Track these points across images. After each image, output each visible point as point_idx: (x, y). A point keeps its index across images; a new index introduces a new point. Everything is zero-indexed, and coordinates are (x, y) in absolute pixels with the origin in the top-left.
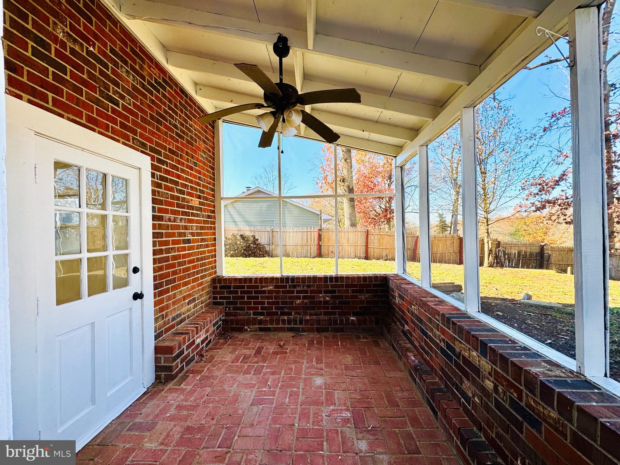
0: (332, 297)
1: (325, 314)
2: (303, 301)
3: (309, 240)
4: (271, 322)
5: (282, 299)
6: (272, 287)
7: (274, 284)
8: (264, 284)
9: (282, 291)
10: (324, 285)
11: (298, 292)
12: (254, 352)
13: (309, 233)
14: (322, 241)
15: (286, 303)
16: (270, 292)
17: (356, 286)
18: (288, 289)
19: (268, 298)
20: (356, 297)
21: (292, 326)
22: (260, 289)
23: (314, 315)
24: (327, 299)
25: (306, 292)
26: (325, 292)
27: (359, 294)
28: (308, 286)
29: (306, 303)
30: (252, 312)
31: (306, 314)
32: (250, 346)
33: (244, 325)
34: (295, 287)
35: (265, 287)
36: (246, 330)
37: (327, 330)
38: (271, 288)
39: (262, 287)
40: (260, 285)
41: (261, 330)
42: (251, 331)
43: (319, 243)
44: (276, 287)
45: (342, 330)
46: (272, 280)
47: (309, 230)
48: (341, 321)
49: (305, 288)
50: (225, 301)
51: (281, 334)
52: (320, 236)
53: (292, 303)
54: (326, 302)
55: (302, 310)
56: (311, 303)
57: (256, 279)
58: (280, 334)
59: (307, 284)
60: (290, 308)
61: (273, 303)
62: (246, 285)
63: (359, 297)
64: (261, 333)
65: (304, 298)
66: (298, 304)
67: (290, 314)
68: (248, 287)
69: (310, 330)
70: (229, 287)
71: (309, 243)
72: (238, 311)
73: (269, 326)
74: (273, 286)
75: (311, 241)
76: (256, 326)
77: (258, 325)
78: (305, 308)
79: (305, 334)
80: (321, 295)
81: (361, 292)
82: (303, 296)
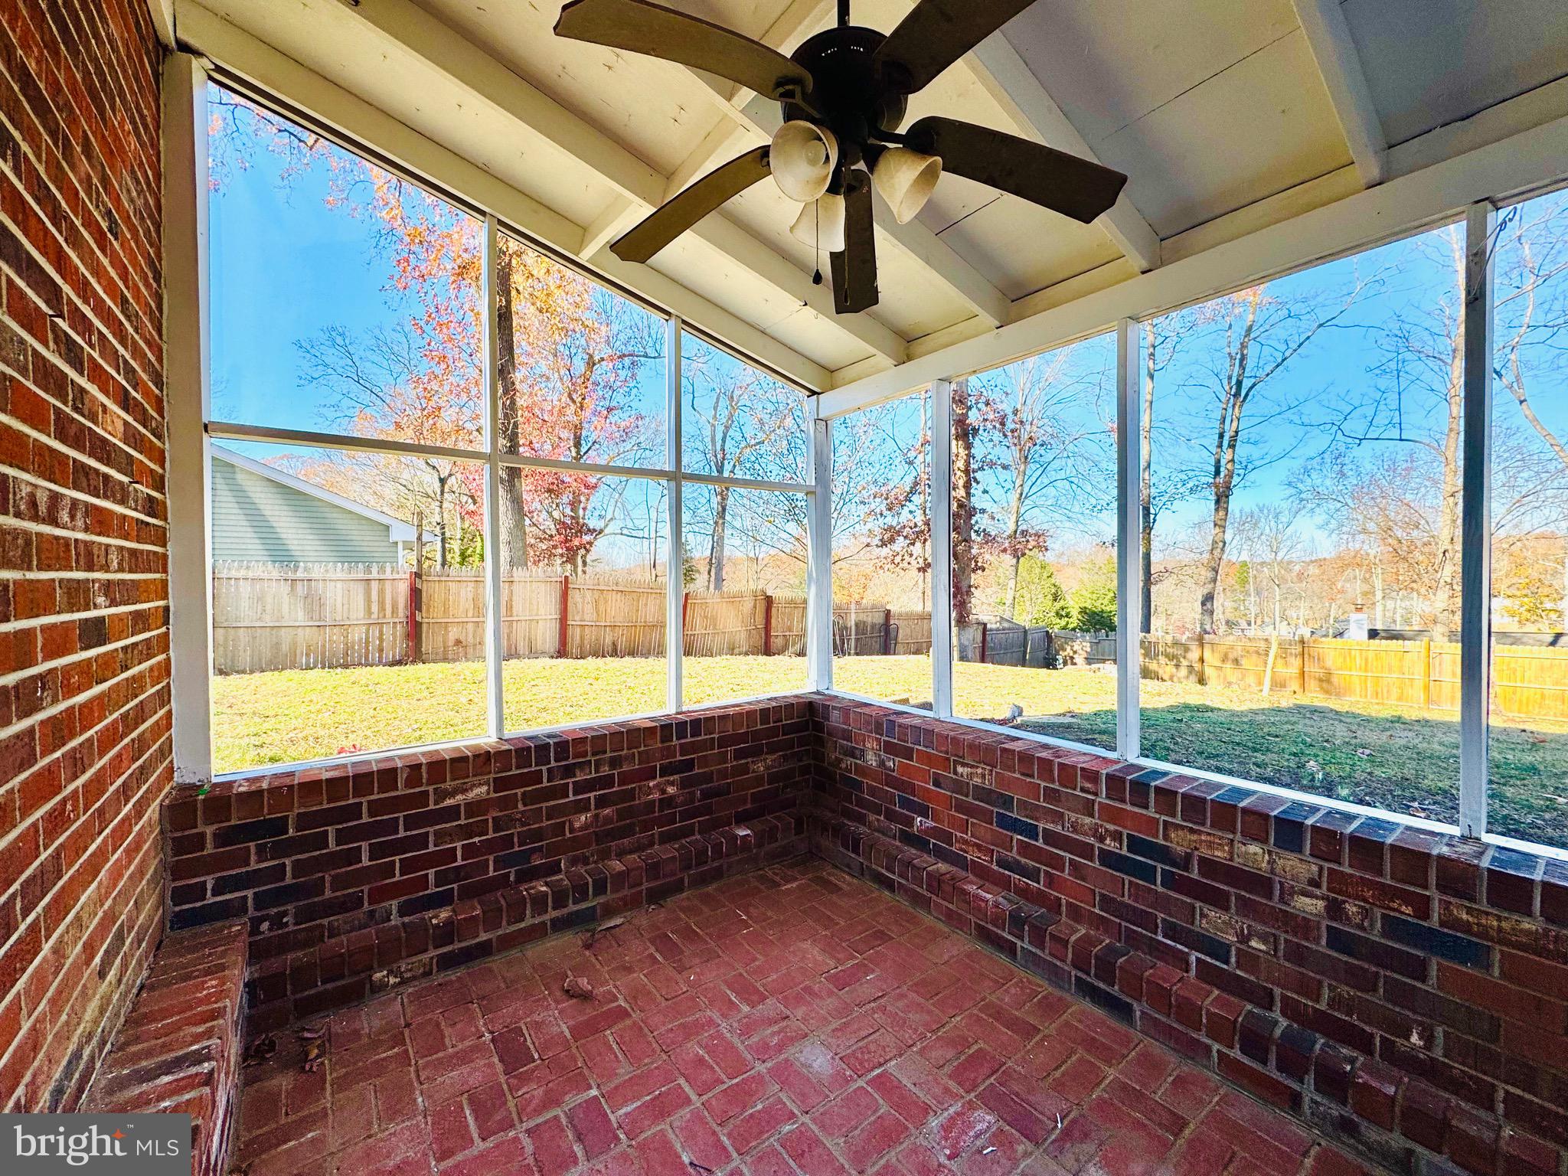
0: (683, 784)
1: (666, 839)
2: (596, 816)
3: (375, 608)
4: (492, 920)
5: (523, 825)
6: (485, 788)
7: (492, 776)
8: (448, 785)
9: (524, 794)
10: (662, 749)
11: (581, 788)
12: (496, 1060)
13: (375, 585)
14: (424, 608)
15: (538, 835)
16: (473, 808)
17: (742, 739)
18: (545, 784)
19: (467, 831)
20: (745, 770)
21: (572, 908)
22: (432, 807)
23: (631, 852)
24: (671, 790)
25: (608, 781)
26: (666, 771)
27: (750, 760)
28: (614, 763)
29: (608, 820)
30: (394, 904)
31: (605, 855)
32: (453, 1044)
33: (371, 968)
34: (568, 771)
35: (453, 794)
36: (383, 986)
37: (677, 888)
38: (480, 791)
39: (442, 795)
40: (431, 789)
41: (447, 962)
42: (402, 983)
43: (413, 615)
44: (500, 784)
45: (717, 874)
46: (482, 760)
47: (374, 574)
48: (717, 848)
49: (605, 770)
50: (249, 893)
51: (534, 951)
52: (416, 596)
53: (559, 829)
54: (667, 802)
55: (594, 847)
56: (621, 815)
57: (415, 768)
58: (529, 954)
59: (609, 755)
60: (555, 850)
61: (489, 846)
62: (363, 800)
63: (752, 767)
64: (452, 975)
65: (601, 802)
66: (581, 829)
67: (555, 869)
68: (375, 808)
69: (631, 904)
70: (280, 826)
71: (375, 616)
72: (325, 922)
73: (484, 937)
74: (487, 783)
75: (382, 608)
76: (425, 957)
77: (436, 947)
78: (603, 837)
79: (618, 921)
80: (651, 784)
81: (756, 752)
82: (598, 799)
